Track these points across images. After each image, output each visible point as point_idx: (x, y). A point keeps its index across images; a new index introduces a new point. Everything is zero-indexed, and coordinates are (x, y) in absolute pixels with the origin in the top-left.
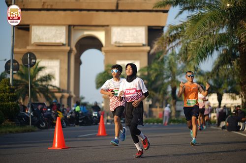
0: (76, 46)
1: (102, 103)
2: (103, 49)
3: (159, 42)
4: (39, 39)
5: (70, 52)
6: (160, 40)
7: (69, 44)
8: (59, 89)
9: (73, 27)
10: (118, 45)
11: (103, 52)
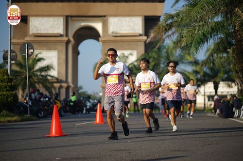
0: (74, 37)
1: (100, 92)
2: (100, 39)
3: (155, 31)
4: (36, 30)
5: (68, 42)
6: (156, 28)
7: (67, 35)
8: (57, 79)
9: (71, 18)
10: (115, 35)
11: (100, 42)
